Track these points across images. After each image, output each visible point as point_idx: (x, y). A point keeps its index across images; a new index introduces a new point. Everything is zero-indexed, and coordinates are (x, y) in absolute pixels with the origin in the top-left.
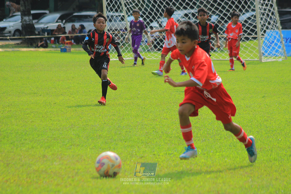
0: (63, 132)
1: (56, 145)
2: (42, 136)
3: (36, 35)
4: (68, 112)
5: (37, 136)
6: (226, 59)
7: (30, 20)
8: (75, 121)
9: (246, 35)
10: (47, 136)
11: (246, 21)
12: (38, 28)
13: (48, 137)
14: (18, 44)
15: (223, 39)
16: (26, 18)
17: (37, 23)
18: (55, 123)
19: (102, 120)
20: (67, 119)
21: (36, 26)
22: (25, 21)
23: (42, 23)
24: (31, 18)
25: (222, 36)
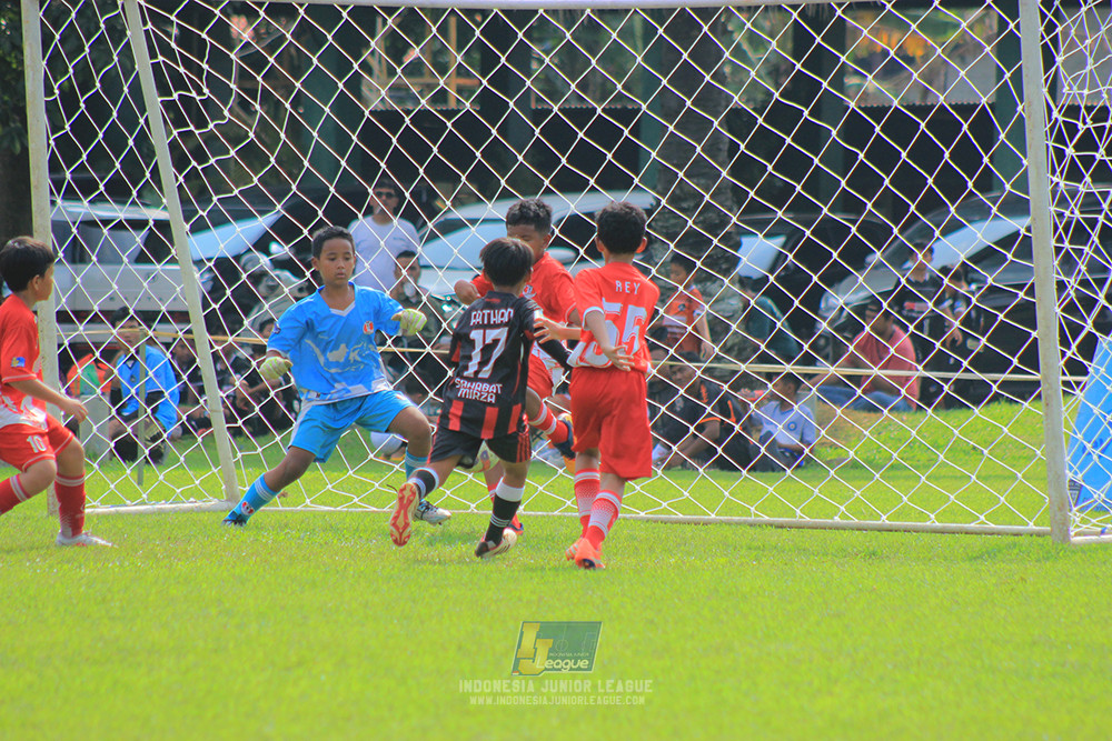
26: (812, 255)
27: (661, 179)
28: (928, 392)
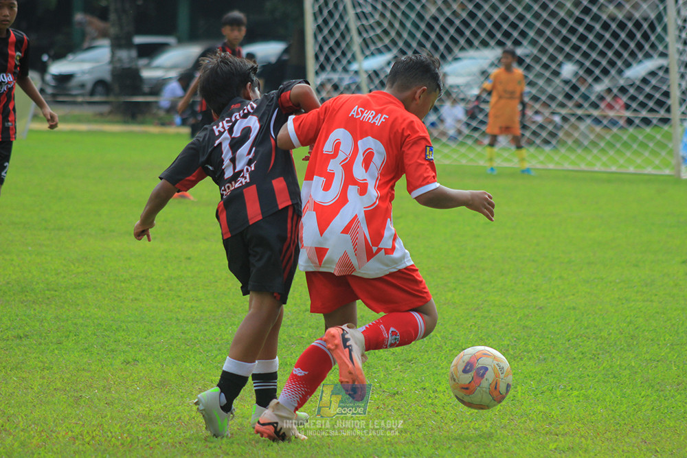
0: (208, 328)
1: (192, 356)
2: (158, 333)
3: (145, 94)
4: (220, 279)
5: (145, 334)
6: (596, 169)
7: (131, 60)
8: (236, 301)
9: (644, 113)
10: (169, 336)
11: (645, 81)
12: (150, 79)
13: (172, 337)
14: (101, 114)
15: (589, 121)
16: (123, 54)
17: (148, 66)
18: (189, 305)
19: (299, 301)
20: (216, 296)
21: (146, 74)
22: (120, 60)
23: (158, 67)
24: (134, 53)
25: (588, 113)
26: (589, 72)
27: (534, 43)
28: (630, 122)
